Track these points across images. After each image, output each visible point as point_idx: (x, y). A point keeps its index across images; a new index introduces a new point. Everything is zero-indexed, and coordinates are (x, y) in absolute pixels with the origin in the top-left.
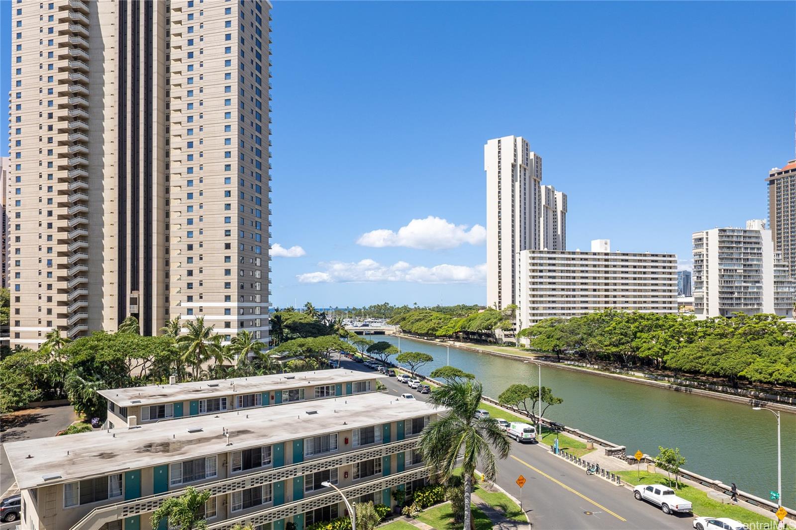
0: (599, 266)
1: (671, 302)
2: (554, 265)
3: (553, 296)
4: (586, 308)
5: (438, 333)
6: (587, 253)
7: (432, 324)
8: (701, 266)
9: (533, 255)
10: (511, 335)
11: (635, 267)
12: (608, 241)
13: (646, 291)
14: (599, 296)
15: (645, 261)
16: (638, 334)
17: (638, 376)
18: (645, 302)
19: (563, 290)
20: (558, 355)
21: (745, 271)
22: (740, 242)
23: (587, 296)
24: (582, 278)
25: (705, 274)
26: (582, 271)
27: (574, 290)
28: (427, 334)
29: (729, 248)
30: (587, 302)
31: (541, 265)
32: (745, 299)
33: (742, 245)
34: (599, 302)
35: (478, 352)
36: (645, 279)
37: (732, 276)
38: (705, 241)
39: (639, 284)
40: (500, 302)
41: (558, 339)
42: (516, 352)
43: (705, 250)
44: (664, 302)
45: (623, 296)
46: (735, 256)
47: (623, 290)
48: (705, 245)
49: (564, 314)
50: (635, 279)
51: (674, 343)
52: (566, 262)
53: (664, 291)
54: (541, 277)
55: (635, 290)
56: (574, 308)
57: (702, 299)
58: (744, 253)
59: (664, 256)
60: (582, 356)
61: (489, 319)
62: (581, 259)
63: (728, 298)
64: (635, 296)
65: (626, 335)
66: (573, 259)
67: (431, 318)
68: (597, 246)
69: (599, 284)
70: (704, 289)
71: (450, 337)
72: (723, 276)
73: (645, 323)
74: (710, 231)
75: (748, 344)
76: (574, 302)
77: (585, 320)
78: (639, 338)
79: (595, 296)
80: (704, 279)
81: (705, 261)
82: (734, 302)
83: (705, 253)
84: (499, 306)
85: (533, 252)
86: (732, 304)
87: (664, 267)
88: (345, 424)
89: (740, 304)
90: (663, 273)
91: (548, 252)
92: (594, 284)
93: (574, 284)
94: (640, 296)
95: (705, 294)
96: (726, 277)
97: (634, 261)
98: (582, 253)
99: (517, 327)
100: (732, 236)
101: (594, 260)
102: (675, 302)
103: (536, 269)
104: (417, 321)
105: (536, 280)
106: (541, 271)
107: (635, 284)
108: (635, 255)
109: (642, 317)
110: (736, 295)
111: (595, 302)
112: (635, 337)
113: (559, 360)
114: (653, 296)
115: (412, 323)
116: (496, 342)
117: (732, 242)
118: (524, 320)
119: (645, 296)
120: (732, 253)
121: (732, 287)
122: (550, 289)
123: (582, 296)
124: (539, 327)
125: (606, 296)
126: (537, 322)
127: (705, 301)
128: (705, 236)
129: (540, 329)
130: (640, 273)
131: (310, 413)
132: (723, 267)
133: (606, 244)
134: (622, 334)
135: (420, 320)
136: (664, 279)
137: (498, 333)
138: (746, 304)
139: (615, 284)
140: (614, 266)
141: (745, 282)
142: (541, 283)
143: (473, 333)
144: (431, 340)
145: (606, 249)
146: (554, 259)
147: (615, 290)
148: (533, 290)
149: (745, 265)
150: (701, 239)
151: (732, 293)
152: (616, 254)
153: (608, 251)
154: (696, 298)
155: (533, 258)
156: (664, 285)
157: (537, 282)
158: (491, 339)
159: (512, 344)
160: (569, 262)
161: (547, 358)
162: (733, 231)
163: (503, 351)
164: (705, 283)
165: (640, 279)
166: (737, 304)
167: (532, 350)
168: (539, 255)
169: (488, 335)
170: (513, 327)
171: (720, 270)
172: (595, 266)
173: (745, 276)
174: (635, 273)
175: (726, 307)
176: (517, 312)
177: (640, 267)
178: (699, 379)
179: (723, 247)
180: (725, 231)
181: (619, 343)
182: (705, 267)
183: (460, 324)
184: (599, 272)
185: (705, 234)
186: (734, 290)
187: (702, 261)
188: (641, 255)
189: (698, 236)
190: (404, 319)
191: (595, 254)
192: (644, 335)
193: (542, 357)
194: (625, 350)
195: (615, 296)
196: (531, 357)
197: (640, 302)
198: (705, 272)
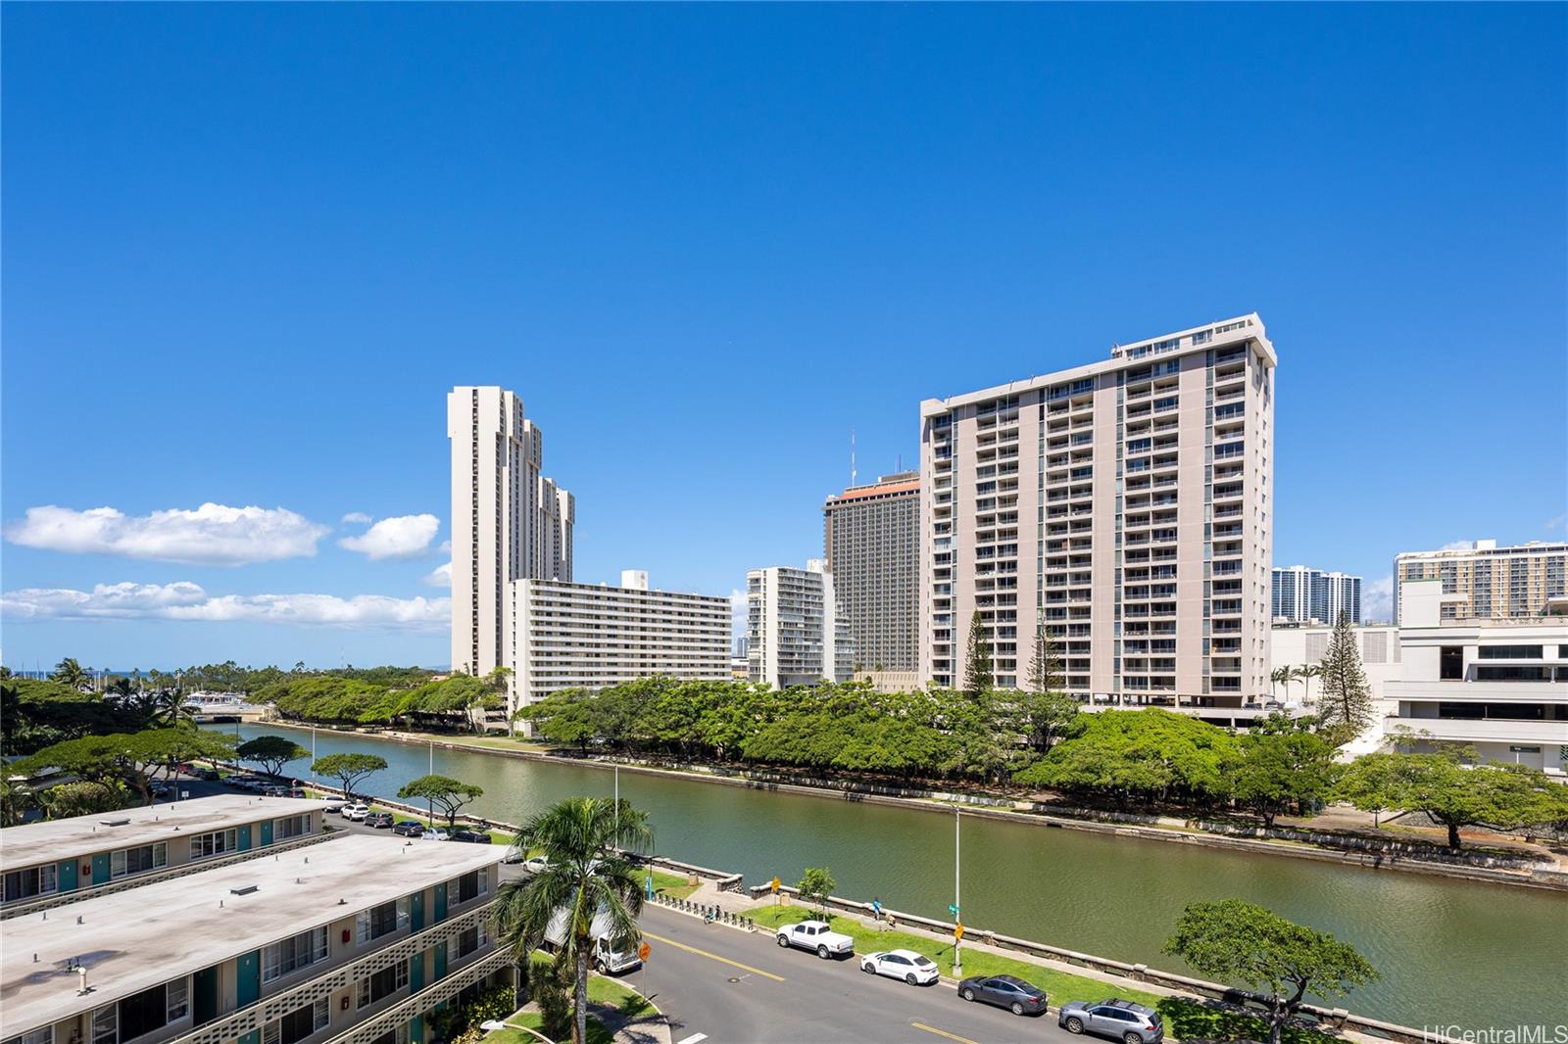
0: (633, 610)
1: (723, 666)
2: (569, 605)
3: (567, 654)
4: (615, 673)
5: (361, 718)
6: (616, 590)
7: (346, 701)
8: (757, 617)
9: (537, 588)
10: (501, 717)
11: (680, 614)
12: (646, 574)
13: (693, 649)
14: (633, 656)
15: (693, 606)
16: (703, 713)
17: (702, 771)
18: (692, 665)
19: (582, 644)
20: (582, 747)
21: (806, 625)
22: (801, 588)
23: (616, 655)
24: (610, 627)
25: (762, 628)
26: (610, 617)
27: (598, 645)
28: (339, 720)
29: (789, 594)
30: (616, 664)
31: (549, 604)
32: (806, 662)
33: (803, 592)
34: (632, 665)
35: (444, 747)
36: (693, 631)
37: (792, 631)
38: (762, 584)
39: (686, 640)
40: (475, 664)
41: (585, 722)
42: (513, 746)
43: (762, 595)
44: (716, 666)
45: (665, 656)
46: (796, 606)
47: (665, 647)
48: (762, 588)
49: (583, 683)
50: (680, 631)
51: (750, 723)
52: (586, 602)
53: (716, 649)
54: (549, 624)
55: (680, 648)
56: (598, 673)
57: (758, 661)
58: (805, 602)
59: (716, 600)
60: (617, 747)
61: (463, 691)
62: (609, 599)
63: (787, 661)
64: (680, 657)
65: (686, 713)
66: (597, 598)
67: (344, 690)
68: (630, 580)
69: (633, 637)
70: (761, 647)
71: (384, 723)
72: (783, 630)
73: (711, 697)
74: (768, 570)
75: (837, 721)
76: (598, 664)
77: (625, 692)
78: (704, 717)
79: (627, 656)
80: (761, 634)
81: (762, 610)
82: (794, 666)
83: (762, 599)
84: (474, 670)
85: (537, 583)
86: (792, 669)
87: (716, 617)
88: (342, 903)
89: (800, 669)
90: (715, 624)
91: (560, 585)
92: (626, 637)
93: (598, 636)
94: (686, 657)
95: (762, 655)
96: (786, 632)
97: (680, 605)
98: (609, 589)
99: (510, 704)
100: (793, 579)
101: (627, 600)
102: (729, 665)
103: (541, 611)
104: (316, 696)
105: (541, 628)
106: (549, 614)
107: (680, 639)
108: (680, 597)
109: (704, 688)
110: (796, 657)
111: (627, 665)
112: (699, 716)
113: (585, 754)
114: (702, 657)
115: (306, 699)
116: (474, 730)
117: (793, 586)
118: (521, 691)
119: (693, 657)
120: (793, 601)
121: (792, 646)
122: (562, 643)
123: (609, 655)
124: (551, 704)
125: (643, 656)
126: (542, 695)
127: (762, 665)
128: (762, 577)
129: (553, 707)
130: (687, 622)
131: (241, 893)
132: (782, 619)
133: (643, 577)
134: (680, 713)
135: (320, 694)
136: (716, 633)
137: (476, 714)
138: (806, 670)
139: (654, 638)
140: (654, 611)
141: (806, 640)
142: (549, 633)
143: (430, 716)
144: (348, 730)
145: (643, 585)
146: (569, 595)
147: (654, 647)
148: (537, 643)
149: (806, 618)
150: (757, 580)
151: (792, 654)
152: (654, 594)
153: (646, 589)
154: (751, 661)
155: (537, 593)
156: (716, 641)
157: (542, 632)
158: (464, 725)
159: (503, 733)
160: (591, 602)
161: (566, 753)
162: (794, 572)
163: (490, 744)
164: (762, 640)
165: (686, 631)
166: (797, 669)
167: (538, 741)
168: (546, 588)
169: (457, 719)
170: (503, 704)
171: (779, 623)
172: (627, 610)
173: (806, 632)
174: (680, 622)
175: (785, 673)
176: (509, 680)
177: (686, 614)
178: (778, 770)
179: (783, 593)
180: (784, 571)
181: (677, 725)
182: (762, 618)
183: (405, 701)
184: (633, 619)
185: (762, 573)
186: (794, 650)
187: (759, 609)
188: (687, 597)
189: (754, 575)
190: (286, 692)
191: (627, 591)
192: (711, 714)
193: (558, 751)
194: (684, 735)
195: (654, 656)
196: (540, 751)
197: (686, 665)
198: (762, 625)
